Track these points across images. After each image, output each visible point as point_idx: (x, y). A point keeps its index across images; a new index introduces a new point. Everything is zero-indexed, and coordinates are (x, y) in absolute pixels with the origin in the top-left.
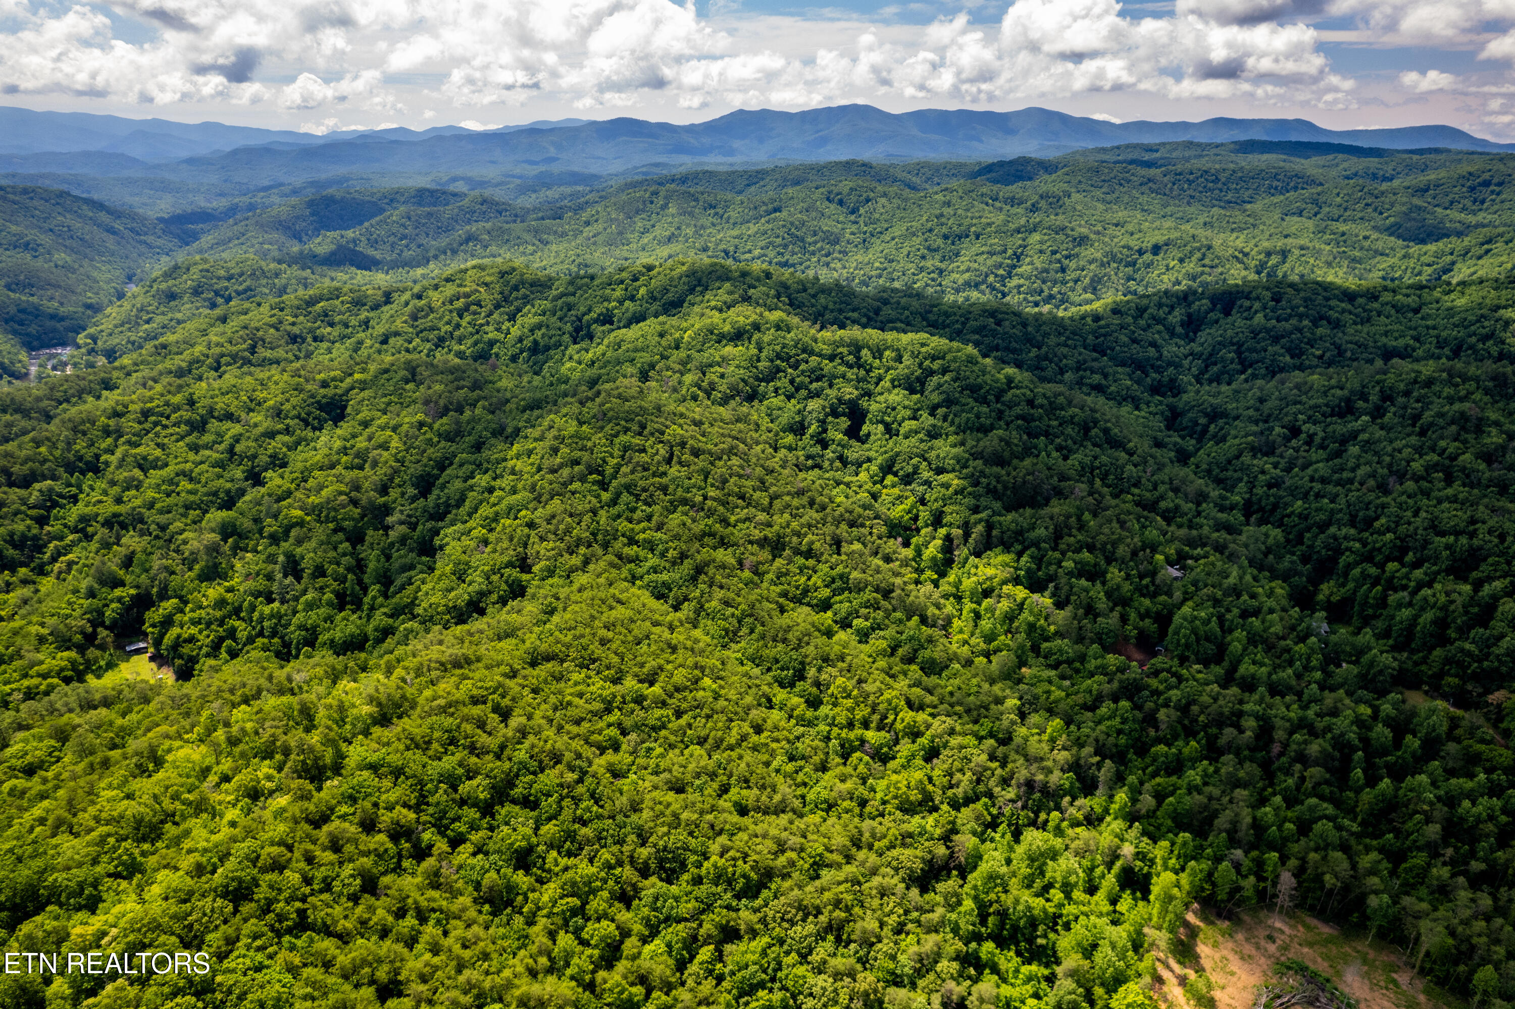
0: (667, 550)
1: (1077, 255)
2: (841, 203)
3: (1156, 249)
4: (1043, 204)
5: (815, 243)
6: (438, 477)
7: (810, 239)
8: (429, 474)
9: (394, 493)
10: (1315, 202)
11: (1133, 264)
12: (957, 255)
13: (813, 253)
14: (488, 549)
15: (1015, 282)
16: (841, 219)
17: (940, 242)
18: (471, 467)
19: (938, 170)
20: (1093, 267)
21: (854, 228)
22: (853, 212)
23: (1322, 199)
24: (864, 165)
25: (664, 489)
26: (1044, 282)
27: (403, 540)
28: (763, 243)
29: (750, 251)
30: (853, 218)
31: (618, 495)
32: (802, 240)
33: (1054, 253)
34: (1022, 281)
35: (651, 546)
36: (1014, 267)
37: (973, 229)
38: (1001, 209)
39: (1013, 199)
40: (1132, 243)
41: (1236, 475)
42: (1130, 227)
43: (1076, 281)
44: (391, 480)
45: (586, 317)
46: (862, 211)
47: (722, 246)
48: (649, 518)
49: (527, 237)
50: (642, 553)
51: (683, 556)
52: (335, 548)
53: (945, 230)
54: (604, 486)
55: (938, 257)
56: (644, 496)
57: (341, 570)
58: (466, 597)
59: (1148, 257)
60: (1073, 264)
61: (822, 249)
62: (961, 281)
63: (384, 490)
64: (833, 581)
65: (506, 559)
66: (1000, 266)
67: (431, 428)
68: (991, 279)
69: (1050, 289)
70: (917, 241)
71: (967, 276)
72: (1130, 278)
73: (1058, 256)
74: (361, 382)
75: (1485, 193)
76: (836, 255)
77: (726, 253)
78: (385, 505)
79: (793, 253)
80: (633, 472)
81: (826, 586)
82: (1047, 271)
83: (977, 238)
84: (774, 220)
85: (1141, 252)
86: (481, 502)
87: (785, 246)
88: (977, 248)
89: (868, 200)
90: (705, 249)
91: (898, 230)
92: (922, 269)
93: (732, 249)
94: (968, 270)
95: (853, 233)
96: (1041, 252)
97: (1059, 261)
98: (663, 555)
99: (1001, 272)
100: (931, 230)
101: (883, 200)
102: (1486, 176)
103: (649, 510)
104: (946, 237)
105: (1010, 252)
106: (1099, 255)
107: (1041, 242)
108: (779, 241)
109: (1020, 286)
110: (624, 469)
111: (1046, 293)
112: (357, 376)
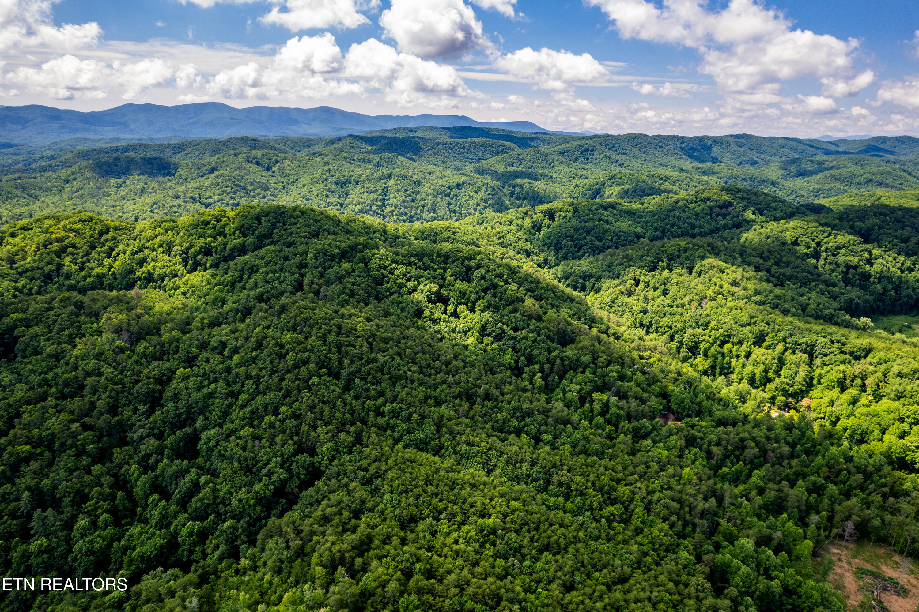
0: (410, 415)
1: (419, 192)
2: (257, 163)
3: (459, 186)
4: (383, 162)
5: (254, 190)
6: (161, 392)
7: (250, 188)
8: (153, 391)
9: (126, 413)
10: (518, 159)
11: (448, 195)
12: (347, 194)
13: (254, 197)
14: (265, 443)
15: (388, 209)
16: (264, 174)
17: (334, 187)
18: (199, 379)
19: (297, 143)
20: (430, 198)
21: (274, 180)
22: (268, 169)
23: (521, 157)
24: (253, 140)
25: (381, 370)
26: (406, 208)
27: (160, 451)
28: (219, 191)
29: (210, 197)
30: (270, 173)
31: (350, 381)
32: (245, 189)
33: (406, 190)
34: (393, 208)
35: (395, 414)
36: (384, 199)
37: (353, 178)
38: (360, 166)
39: (364, 160)
40: (444, 184)
41: (621, 309)
42: (438, 174)
43: (423, 207)
44: (116, 400)
45: (192, 250)
46: (274, 169)
47: (189, 195)
48: (381, 394)
49: (18, 192)
50: (393, 421)
51: (423, 417)
52: (89, 472)
53: (334, 179)
54: (337, 377)
55: (336, 196)
56: (370, 378)
57: (107, 490)
58: (271, 487)
59: (454, 191)
60: (418, 197)
61: (259, 194)
62: (357, 210)
63: (113, 410)
64: (514, 413)
65: (292, 448)
66: (377, 200)
67: (133, 352)
68: (374, 208)
69: (411, 212)
70: (321, 186)
71: (359, 207)
72: (450, 204)
73: (409, 192)
74: (21, 320)
75: (587, 154)
76: (269, 197)
77: (194, 199)
78: (120, 424)
79: (241, 198)
80: (352, 362)
81: (512, 417)
82: (404, 201)
83: (357, 183)
84: (221, 176)
85: (450, 188)
86: (230, 406)
87: (235, 193)
88: (358, 190)
89: (277, 162)
90: (177, 197)
91: (305, 180)
92: (329, 204)
93: (197, 196)
94: (359, 203)
95: (275, 183)
96: (399, 190)
97: (410, 196)
98: (409, 419)
99: (378, 203)
100: (326, 180)
101: (287, 162)
102: (586, 146)
103: (379, 388)
104: (336, 184)
105: (380, 191)
106: (430, 191)
107: (396, 185)
108: (229, 189)
109: (392, 211)
110: (346, 362)
111: (409, 214)
112: (14, 316)
